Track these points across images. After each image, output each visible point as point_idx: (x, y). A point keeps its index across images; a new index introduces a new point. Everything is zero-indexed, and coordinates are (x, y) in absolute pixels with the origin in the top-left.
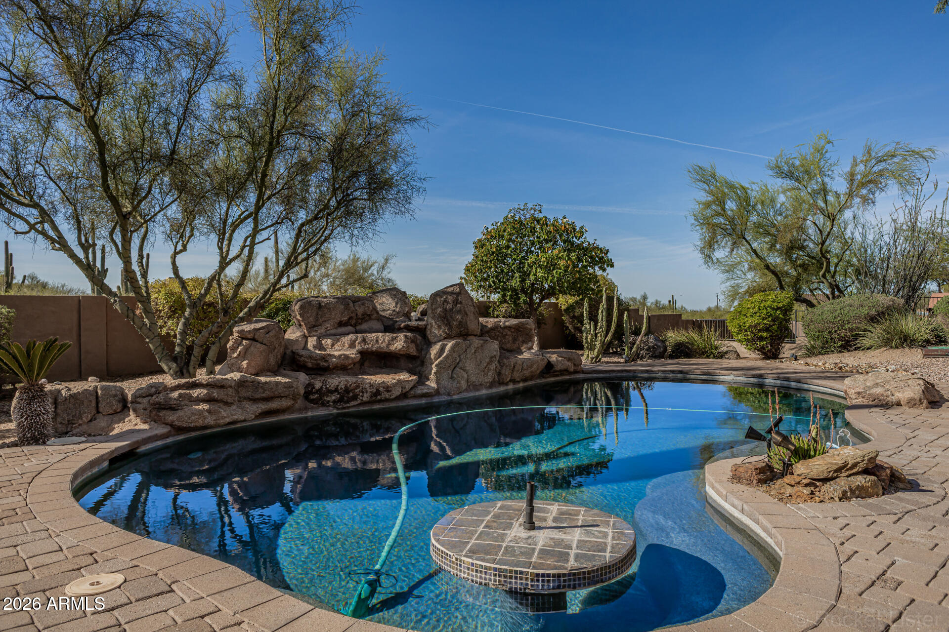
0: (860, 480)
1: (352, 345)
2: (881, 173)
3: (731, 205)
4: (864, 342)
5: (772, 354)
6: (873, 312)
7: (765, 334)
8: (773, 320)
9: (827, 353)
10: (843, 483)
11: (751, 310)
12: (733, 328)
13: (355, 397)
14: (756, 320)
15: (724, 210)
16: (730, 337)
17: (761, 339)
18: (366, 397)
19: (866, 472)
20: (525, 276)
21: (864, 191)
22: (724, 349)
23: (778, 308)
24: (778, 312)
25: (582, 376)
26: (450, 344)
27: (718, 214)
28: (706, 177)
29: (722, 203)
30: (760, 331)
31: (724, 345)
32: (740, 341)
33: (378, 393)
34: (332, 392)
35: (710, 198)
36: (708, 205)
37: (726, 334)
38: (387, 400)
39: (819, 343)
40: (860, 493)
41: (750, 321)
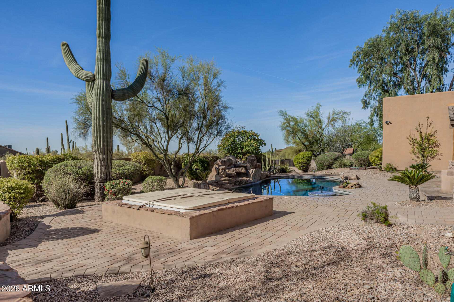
0: (357, 186)
1: (233, 171)
2: (337, 118)
3: (292, 123)
4: (334, 166)
5: (306, 171)
6: (335, 158)
7: (305, 165)
8: (308, 161)
9: (323, 170)
10: (355, 186)
11: (301, 158)
12: (295, 163)
13: (242, 183)
14: (302, 161)
15: (290, 125)
16: (294, 166)
17: (304, 166)
18: (244, 183)
19: (357, 185)
20: (242, 149)
21: (332, 123)
22: (291, 170)
23: (309, 157)
24: (309, 158)
25: (270, 178)
26: (254, 170)
27: (287, 126)
28: (284, 114)
29: (289, 123)
30: (304, 164)
31: (291, 168)
32: (297, 167)
33: (246, 182)
34: (238, 182)
35: (285, 121)
36: (284, 124)
37: (293, 165)
38: (247, 183)
39: (321, 167)
40: (357, 187)
41: (301, 161)
